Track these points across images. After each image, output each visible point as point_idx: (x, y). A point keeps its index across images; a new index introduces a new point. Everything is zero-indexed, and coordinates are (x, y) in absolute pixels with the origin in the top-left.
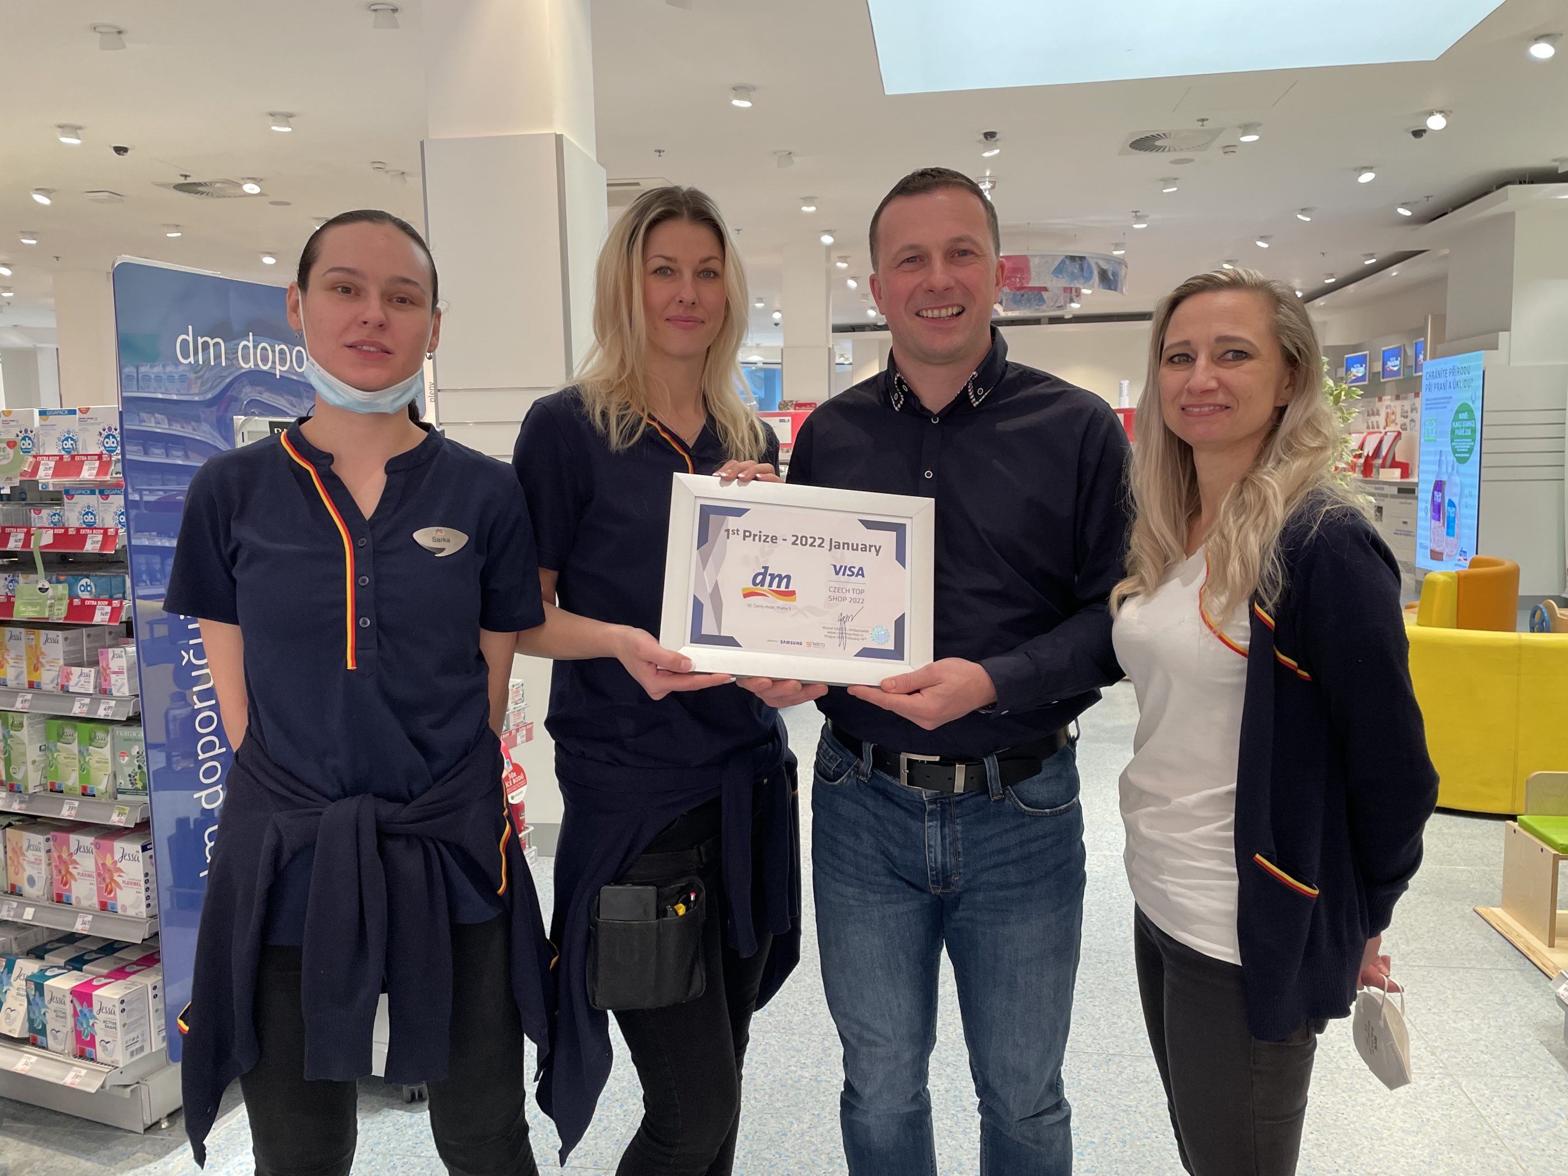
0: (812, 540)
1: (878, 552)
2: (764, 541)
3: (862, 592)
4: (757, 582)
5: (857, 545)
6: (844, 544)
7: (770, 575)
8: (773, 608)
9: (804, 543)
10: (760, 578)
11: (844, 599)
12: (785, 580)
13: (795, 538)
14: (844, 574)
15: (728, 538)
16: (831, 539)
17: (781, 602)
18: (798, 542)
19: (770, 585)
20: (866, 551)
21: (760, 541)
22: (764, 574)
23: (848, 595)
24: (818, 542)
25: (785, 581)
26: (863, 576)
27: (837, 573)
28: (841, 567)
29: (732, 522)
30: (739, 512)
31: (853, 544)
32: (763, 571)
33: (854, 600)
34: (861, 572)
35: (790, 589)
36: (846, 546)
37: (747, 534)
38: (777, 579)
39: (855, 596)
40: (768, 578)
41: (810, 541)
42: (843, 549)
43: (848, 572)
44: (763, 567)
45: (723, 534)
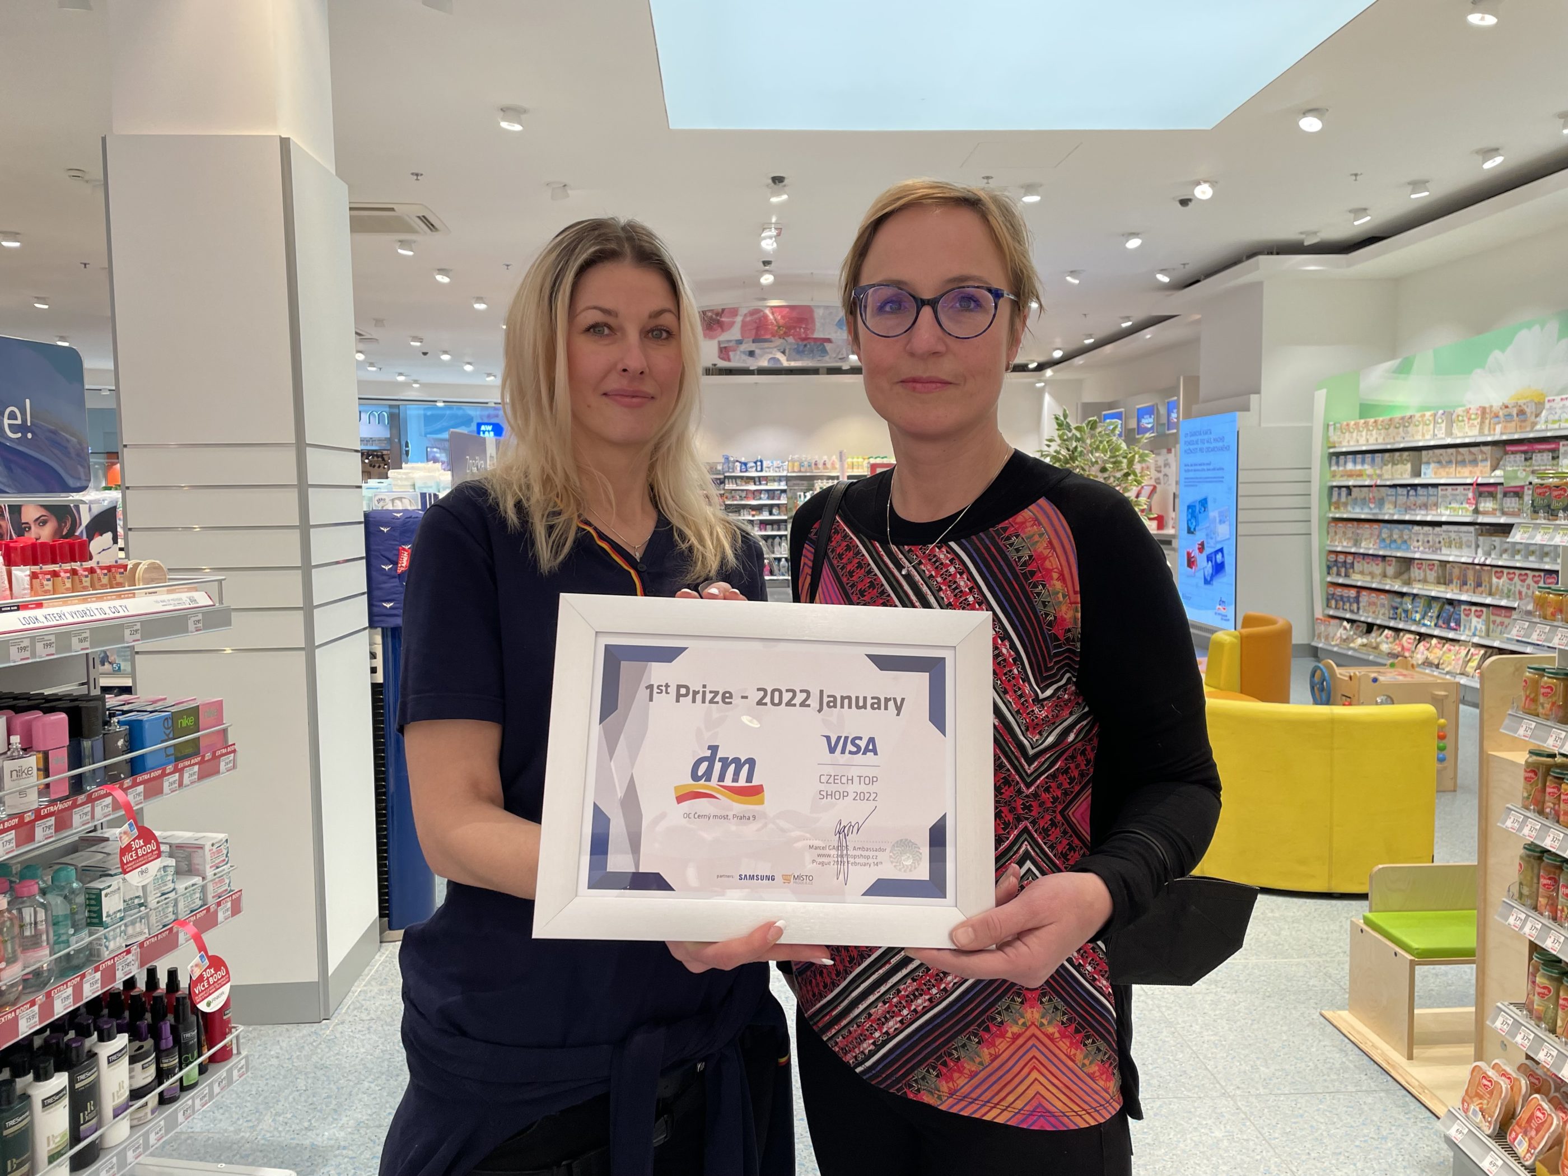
0: (791, 694)
1: (899, 709)
2: (711, 701)
3: (873, 780)
4: (700, 774)
5: (865, 698)
6: (843, 698)
7: (720, 760)
8: (726, 817)
9: (776, 701)
10: (704, 766)
11: (845, 795)
12: (747, 766)
13: (762, 693)
14: (843, 752)
15: (651, 700)
16: (822, 692)
17: (738, 807)
18: (767, 700)
19: (721, 778)
20: (879, 708)
21: (704, 702)
22: (711, 760)
23: (851, 788)
24: (800, 697)
25: (745, 770)
26: (876, 754)
27: (832, 750)
28: (839, 738)
29: (658, 672)
30: (669, 655)
31: (857, 698)
32: (708, 753)
33: (860, 796)
34: (871, 748)
35: (755, 782)
36: (846, 701)
37: (682, 692)
38: (732, 767)
39: (862, 788)
40: (718, 766)
41: (787, 696)
42: (842, 707)
43: (850, 747)
44: (710, 748)
45: (643, 693)
